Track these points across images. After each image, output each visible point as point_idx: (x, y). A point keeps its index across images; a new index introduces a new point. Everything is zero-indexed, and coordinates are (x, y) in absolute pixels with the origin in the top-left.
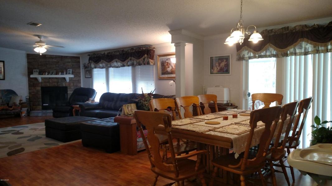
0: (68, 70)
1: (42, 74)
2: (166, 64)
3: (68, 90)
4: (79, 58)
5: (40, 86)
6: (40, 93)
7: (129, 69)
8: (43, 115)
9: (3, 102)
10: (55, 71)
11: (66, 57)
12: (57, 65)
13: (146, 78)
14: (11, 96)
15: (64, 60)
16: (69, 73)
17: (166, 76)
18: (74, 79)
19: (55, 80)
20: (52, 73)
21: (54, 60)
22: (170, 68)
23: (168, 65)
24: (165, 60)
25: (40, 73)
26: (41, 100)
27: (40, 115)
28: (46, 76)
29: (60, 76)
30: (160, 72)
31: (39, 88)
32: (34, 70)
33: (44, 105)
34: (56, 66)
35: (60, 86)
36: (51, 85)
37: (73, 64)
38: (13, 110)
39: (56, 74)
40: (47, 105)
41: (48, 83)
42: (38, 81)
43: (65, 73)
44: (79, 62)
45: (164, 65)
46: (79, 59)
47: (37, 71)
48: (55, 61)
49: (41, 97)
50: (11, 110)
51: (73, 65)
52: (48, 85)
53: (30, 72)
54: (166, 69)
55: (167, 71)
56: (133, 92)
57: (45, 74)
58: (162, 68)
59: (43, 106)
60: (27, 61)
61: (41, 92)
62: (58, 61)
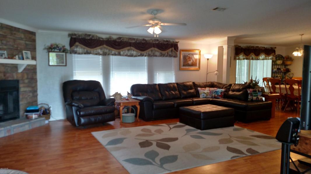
0: (23, 51)
2: (188, 57)
7: (145, 59)
13: (165, 69)
16: (28, 58)
17: (187, 67)
22: (191, 61)
23: (189, 59)
24: (187, 55)
30: (182, 63)
37: (27, 42)
45: (186, 59)
48: (1, 33)
51: (26, 44)
54: (188, 62)
55: (188, 64)
56: (148, 82)
58: (183, 61)
62: (6, 34)
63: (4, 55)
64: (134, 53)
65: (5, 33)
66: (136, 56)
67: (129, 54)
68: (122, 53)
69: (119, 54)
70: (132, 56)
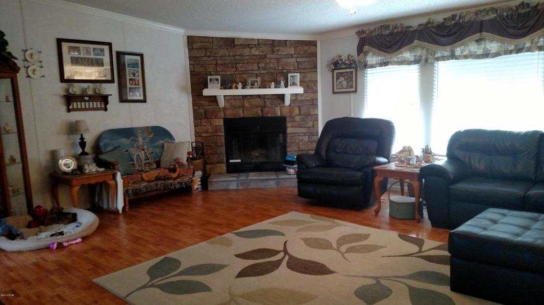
0: (290, 75)
1: (231, 88)
3: (289, 125)
4: (313, 44)
5: (223, 116)
6: (223, 134)
8: (240, 188)
9: (148, 160)
10: (259, 79)
11: (284, 43)
12: (262, 65)
14: (161, 142)
15: (278, 50)
16: (294, 84)
18: (303, 98)
19: (258, 102)
20: (253, 84)
21: (255, 52)
25: (225, 85)
26: (224, 149)
27: (233, 186)
28: (240, 92)
29: (272, 91)
31: (220, 122)
32: (209, 77)
33: (231, 161)
34: (259, 67)
35: (270, 115)
36: (247, 114)
37: (299, 60)
38: (178, 177)
39: (264, 86)
40: (240, 161)
41: (241, 109)
42: (218, 105)
43: (282, 83)
44: (314, 55)
46: (316, 46)
47: (217, 80)
48: (257, 53)
49: (224, 144)
50: (175, 179)
51: (299, 63)
52: (241, 114)
53: (198, 83)
57: (237, 88)
59: (228, 164)
60: (187, 56)
61: (223, 131)
62: (264, 54)
63: (256, 84)
64: (493, 46)
65: (263, 52)
66: (497, 54)
67: (480, 52)
68: (458, 52)
69: (453, 56)
70: (486, 55)
